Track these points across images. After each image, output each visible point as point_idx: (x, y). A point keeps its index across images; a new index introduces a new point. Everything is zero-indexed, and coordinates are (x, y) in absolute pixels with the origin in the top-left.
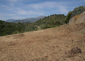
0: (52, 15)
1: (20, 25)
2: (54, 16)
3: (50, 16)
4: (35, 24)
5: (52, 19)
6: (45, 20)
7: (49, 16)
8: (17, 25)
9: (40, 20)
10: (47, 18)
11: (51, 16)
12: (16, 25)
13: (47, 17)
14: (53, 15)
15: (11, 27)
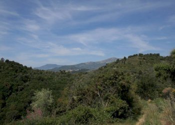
0: (132, 55)
1: (64, 76)
2: (138, 57)
3: (127, 57)
4: (94, 74)
5: (132, 65)
6: (117, 67)
7: (125, 58)
8: (58, 76)
9: (105, 67)
10: (121, 62)
11: (130, 57)
12: (56, 77)
13: (122, 60)
14: (134, 56)
15: (42, 81)
